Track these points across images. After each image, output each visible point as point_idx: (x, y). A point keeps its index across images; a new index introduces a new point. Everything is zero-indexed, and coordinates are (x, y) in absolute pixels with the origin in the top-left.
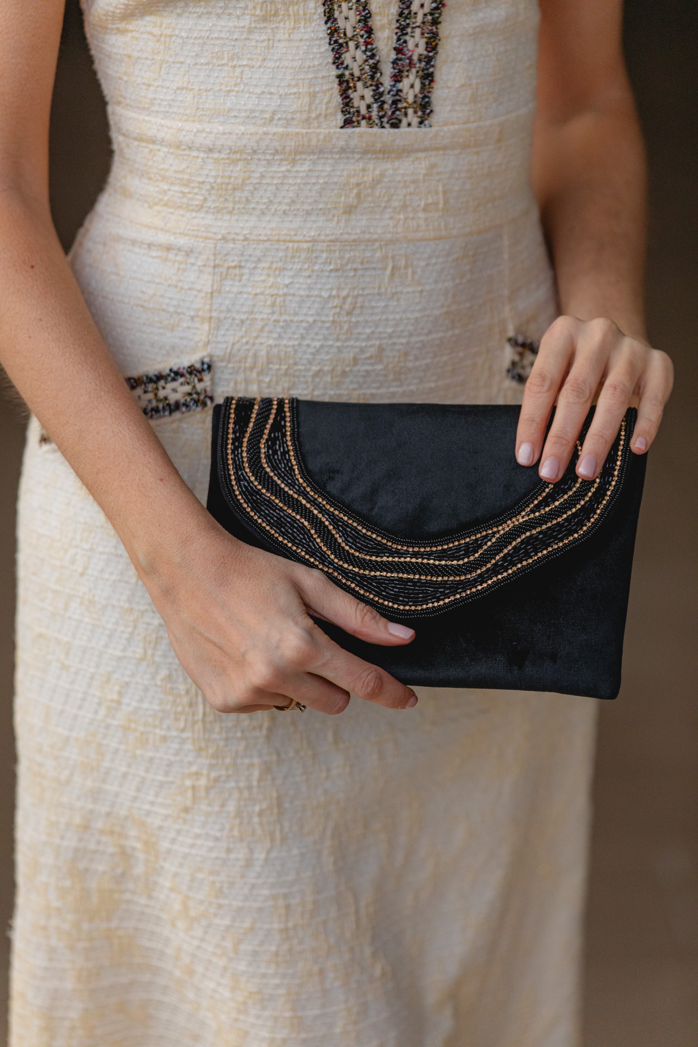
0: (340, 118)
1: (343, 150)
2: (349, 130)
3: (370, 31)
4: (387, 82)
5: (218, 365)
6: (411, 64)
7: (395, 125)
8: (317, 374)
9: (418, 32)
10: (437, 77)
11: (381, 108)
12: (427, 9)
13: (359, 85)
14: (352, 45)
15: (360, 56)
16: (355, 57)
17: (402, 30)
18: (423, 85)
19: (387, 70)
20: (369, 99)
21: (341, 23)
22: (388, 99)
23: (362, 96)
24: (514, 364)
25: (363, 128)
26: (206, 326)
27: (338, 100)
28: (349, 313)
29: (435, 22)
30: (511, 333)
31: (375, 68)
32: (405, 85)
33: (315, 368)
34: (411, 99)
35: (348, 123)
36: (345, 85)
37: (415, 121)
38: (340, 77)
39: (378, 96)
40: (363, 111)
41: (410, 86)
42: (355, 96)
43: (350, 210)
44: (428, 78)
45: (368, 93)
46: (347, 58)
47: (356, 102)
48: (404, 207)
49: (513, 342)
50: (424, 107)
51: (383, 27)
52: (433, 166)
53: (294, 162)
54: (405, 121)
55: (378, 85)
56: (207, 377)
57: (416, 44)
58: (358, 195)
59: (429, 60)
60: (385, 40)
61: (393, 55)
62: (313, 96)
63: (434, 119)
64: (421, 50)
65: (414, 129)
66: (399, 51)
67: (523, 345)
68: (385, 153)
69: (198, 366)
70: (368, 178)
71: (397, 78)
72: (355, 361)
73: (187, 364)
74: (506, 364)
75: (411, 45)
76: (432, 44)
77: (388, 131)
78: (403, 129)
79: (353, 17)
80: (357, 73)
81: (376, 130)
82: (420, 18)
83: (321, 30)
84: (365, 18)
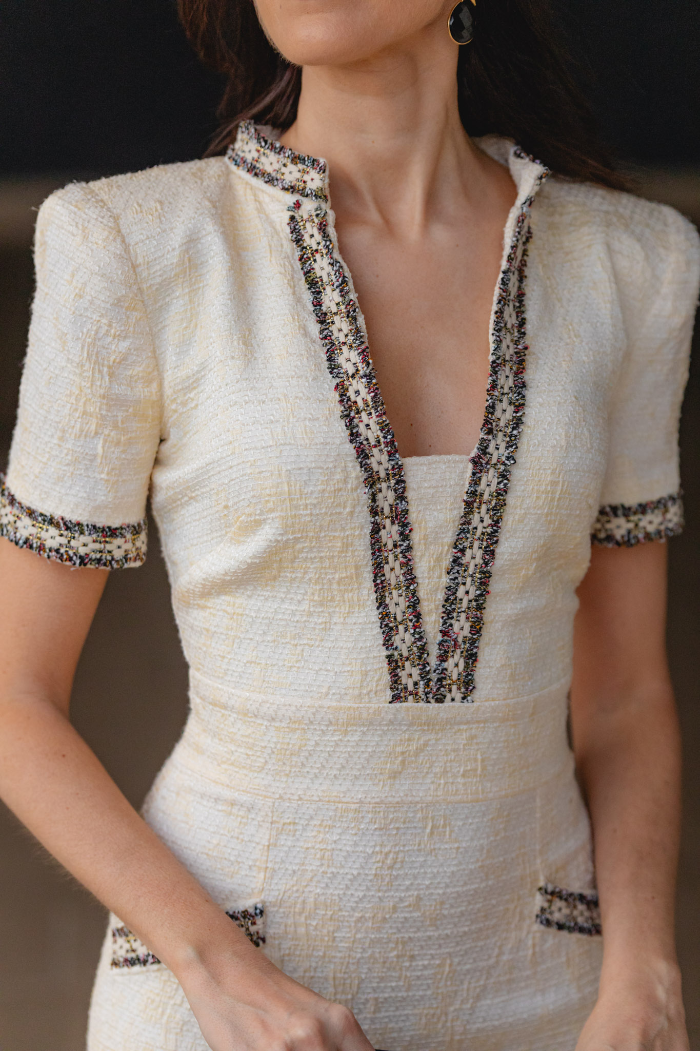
0: (389, 694)
1: (391, 722)
2: (397, 705)
3: (418, 616)
4: (433, 661)
5: (270, 910)
6: (456, 645)
7: (440, 700)
8: (359, 920)
9: (463, 616)
10: (480, 657)
11: (427, 685)
12: (472, 596)
13: (407, 664)
14: (401, 628)
15: (409, 639)
16: (404, 640)
17: (448, 614)
18: (467, 664)
19: (434, 651)
20: (416, 677)
21: (392, 609)
22: (434, 677)
23: (410, 674)
24: (543, 910)
25: (410, 703)
26: (262, 875)
27: (387, 678)
28: (391, 868)
29: (480, 608)
30: (542, 883)
31: (423, 649)
32: (450, 664)
33: (357, 915)
34: (455, 677)
35: (396, 698)
36: (394, 664)
37: (458, 696)
38: (389, 657)
39: (424, 675)
40: (411, 687)
41: (455, 665)
42: (403, 674)
43: (394, 775)
44: (471, 658)
45: (416, 672)
46: (397, 640)
47: (404, 680)
48: (445, 772)
49: (543, 891)
50: (468, 684)
51: (430, 612)
52: (472, 737)
53: (346, 733)
54: (449, 697)
55: (426, 664)
56: (259, 921)
57: (461, 627)
58: (403, 762)
59: (473, 642)
60: (432, 623)
61: (439, 637)
62: (365, 674)
63: (476, 694)
64: (466, 632)
65: (457, 704)
66: (444, 633)
67: (552, 893)
68: (430, 725)
69: (251, 911)
70: (413, 747)
71: (443, 658)
72: (395, 909)
73: (242, 909)
74: (537, 910)
75: (456, 627)
76: (477, 628)
77: (434, 705)
78: (447, 703)
79: (403, 603)
80: (405, 654)
81: (422, 704)
82: (465, 604)
83: (374, 615)
84: (414, 604)
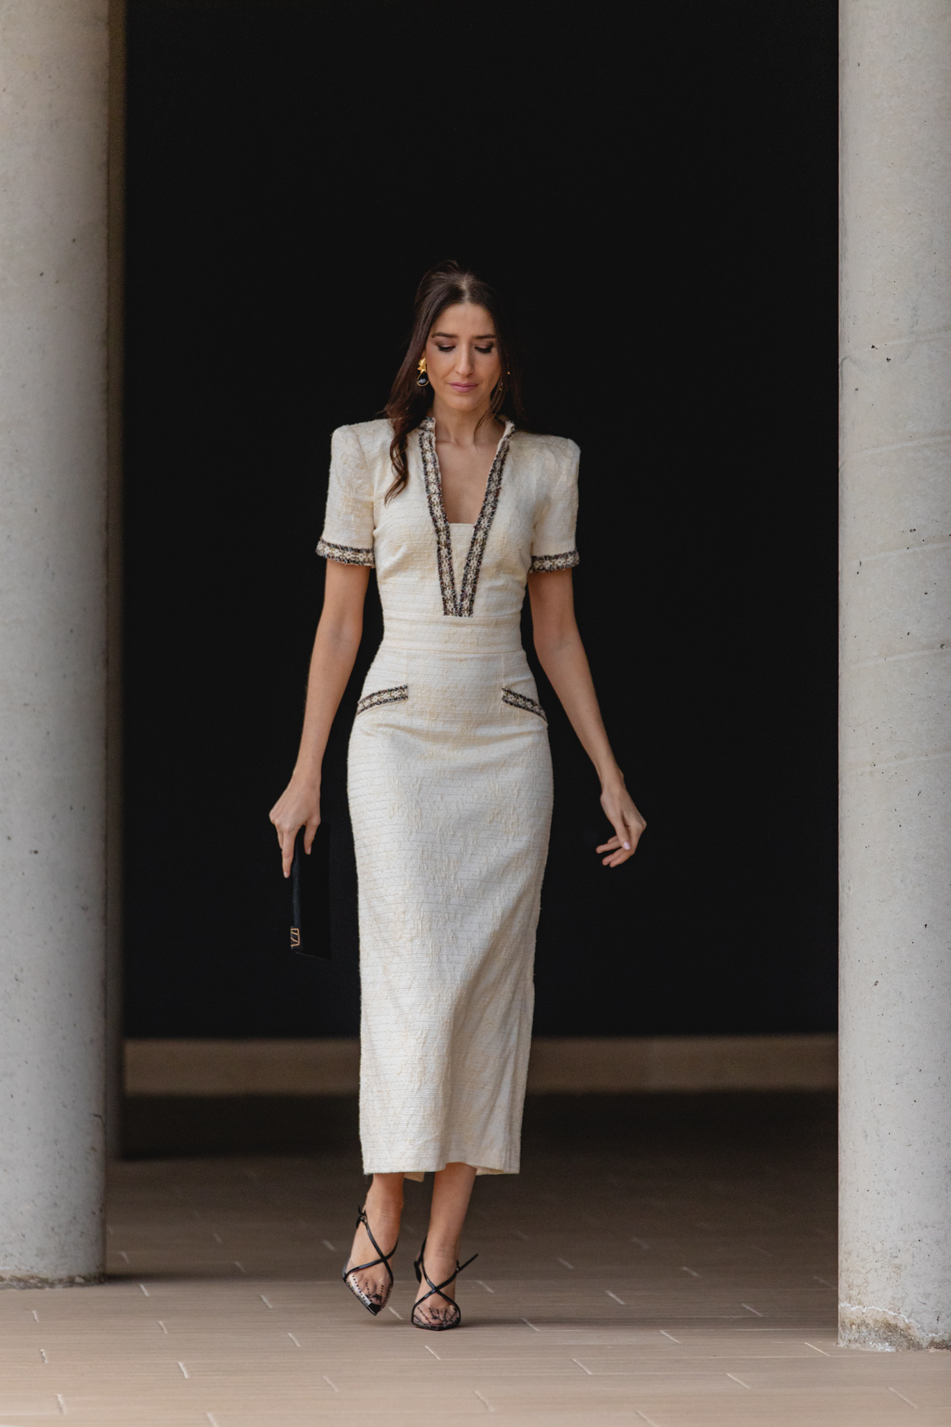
0: (443, 612)
1: (444, 622)
2: (446, 616)
3: (453, 584)
4: (458, 601)
5: (409, 686)
6: (467, 596)
7: (461, 616)
8: (437, 691)
9: (469, 585)
10: (475, 601)
11: (456, 610)
12: (472, 578)
13: (449, 602)
14: (447, 588)
15: (450, 592)
16: (448, 592)
17: (464, 584)
18: (470, 604)
19: (459, 598)
20: (452, 607)
21: (445, 581)
22: (459, 607)
23: (450, 605)
24: (504, 697)
25: (450, 616)
26: (405, 676)
27: (442, 606)
28: (446, 673)
29: (475, 583)
30: (504, 687)
31: (455, 597)
32: (464, 603)
33: (437, 689)
34: (466, 607)
35: (446, 614)
36: (445, 601)
37: (467, 615)
38: (443, 598)
39: (455, 606)
40: (451, 610)
41: (466, 603)
42: (448, 605)
43: (446, 642)
44: (472, 601)
45: (452, 605)
46: (446, 592)
47: (448, 607)
48: (463, 642)
49: (504, 690)
50: (470, 611)
51: (458, 584)
52: (473, 630)
53: (429, 625)
54: (463, 615)
55: (455, 602)
56: (406, 690)
57: (469, 590)
58: (449, 637)
59: (473, 595)
60: (458, 588)
61: (461, 593)
62: (435, 604)
63: (474, 614)
64: (470, 592)
65: (467, 618)
66: (463, 591)
67: (508, 691)
68: (457, 624)
69: (403, 687)
70: (452, 632)
71: (462, 600)
72: (449, 688)
73: (399, 686)
74: (502, 697)
75: (467, 589)
76: (474, 590)
77: (458, 617)
78: (463, 617)
79: (449, 579)
80: (449, 598)
81: (454, 617)
82: (470, 581)
83: (438, 582)
84: (452, 580)
